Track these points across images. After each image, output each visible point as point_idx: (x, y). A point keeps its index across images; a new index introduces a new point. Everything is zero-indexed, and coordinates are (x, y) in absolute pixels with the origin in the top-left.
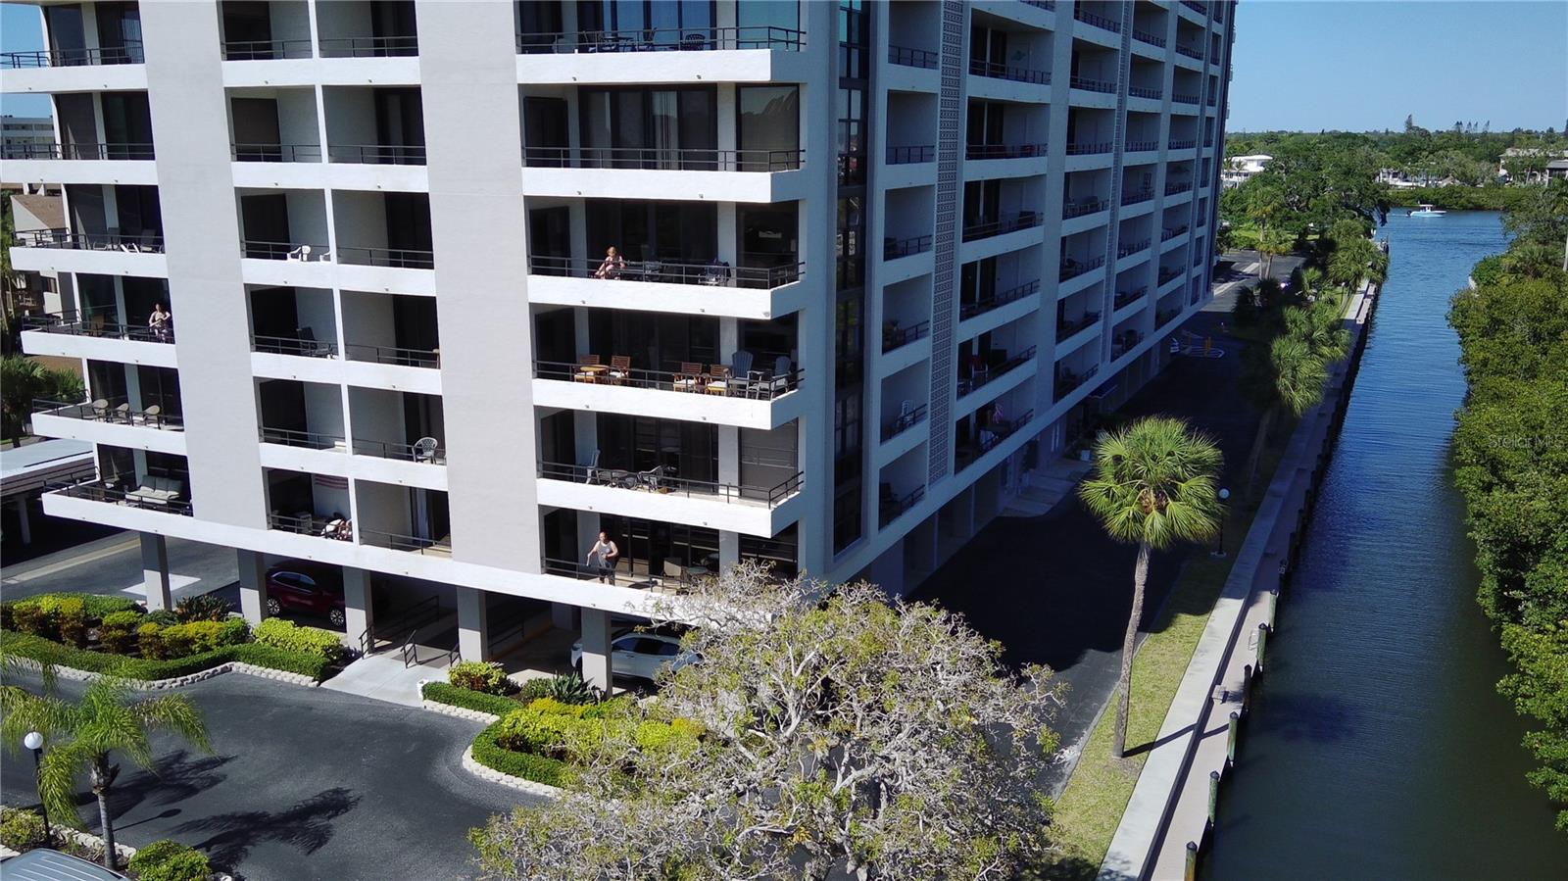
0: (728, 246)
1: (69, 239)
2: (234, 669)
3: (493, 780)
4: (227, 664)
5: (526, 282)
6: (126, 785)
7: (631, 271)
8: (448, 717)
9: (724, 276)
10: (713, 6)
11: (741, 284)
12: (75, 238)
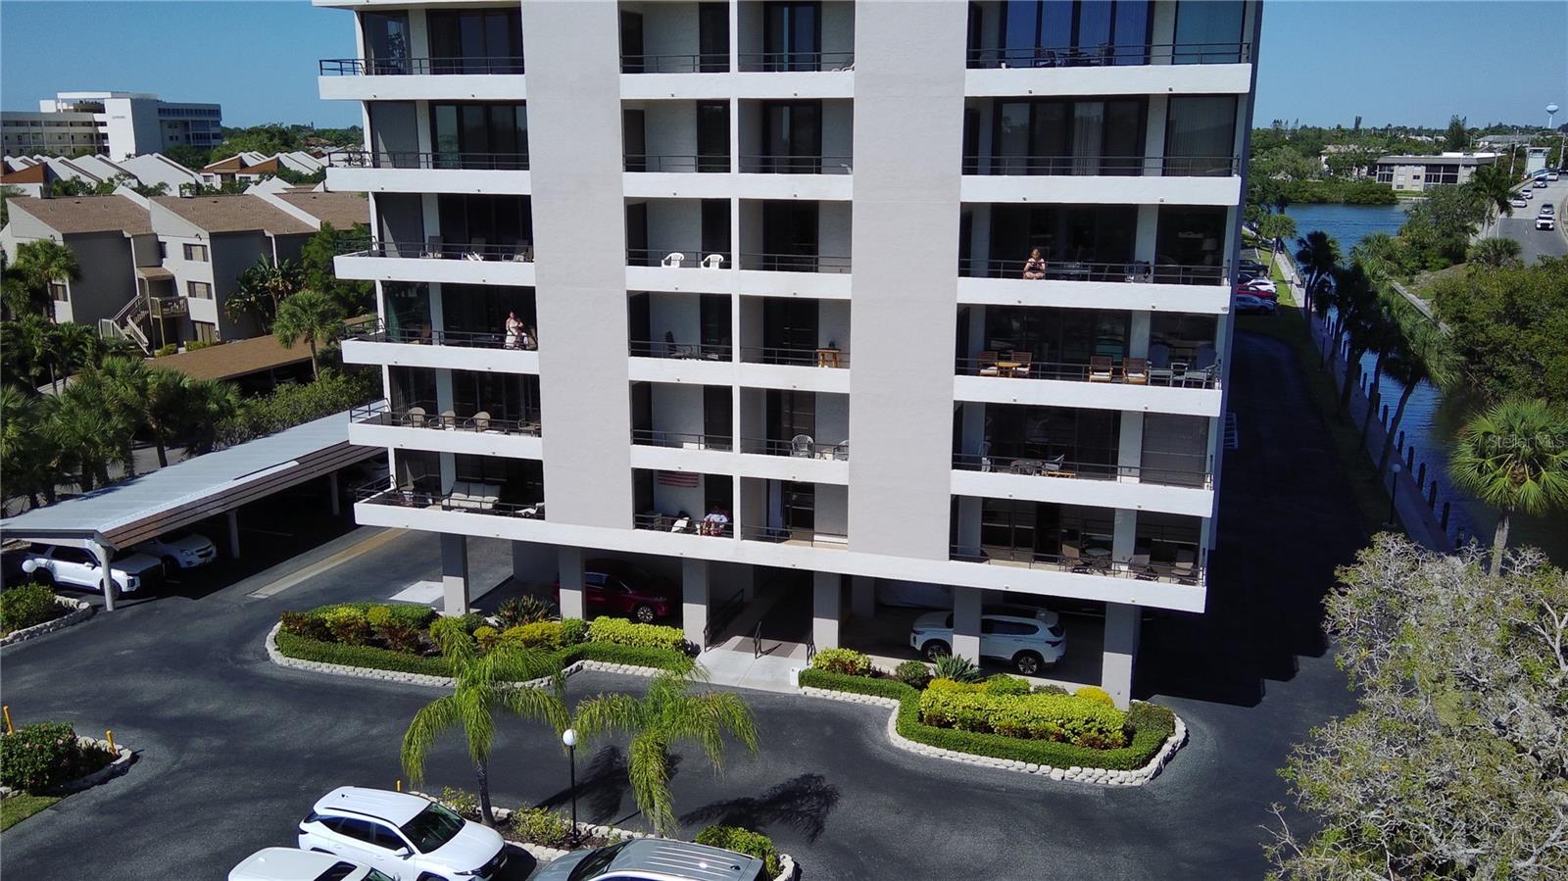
0: (1146, 246)
1: (375, 248)
2: (585, 667)
3: (936, 756)
4: (579, 663)
5: (956, 284)
6: (587, 781)
7: (1054, 271)
8: (833, 701)
9: (1144, 273)
10: (1151, 6)
11: (1157, 281)
12: (382, 247)
